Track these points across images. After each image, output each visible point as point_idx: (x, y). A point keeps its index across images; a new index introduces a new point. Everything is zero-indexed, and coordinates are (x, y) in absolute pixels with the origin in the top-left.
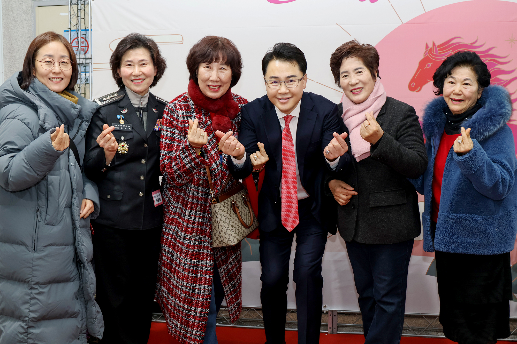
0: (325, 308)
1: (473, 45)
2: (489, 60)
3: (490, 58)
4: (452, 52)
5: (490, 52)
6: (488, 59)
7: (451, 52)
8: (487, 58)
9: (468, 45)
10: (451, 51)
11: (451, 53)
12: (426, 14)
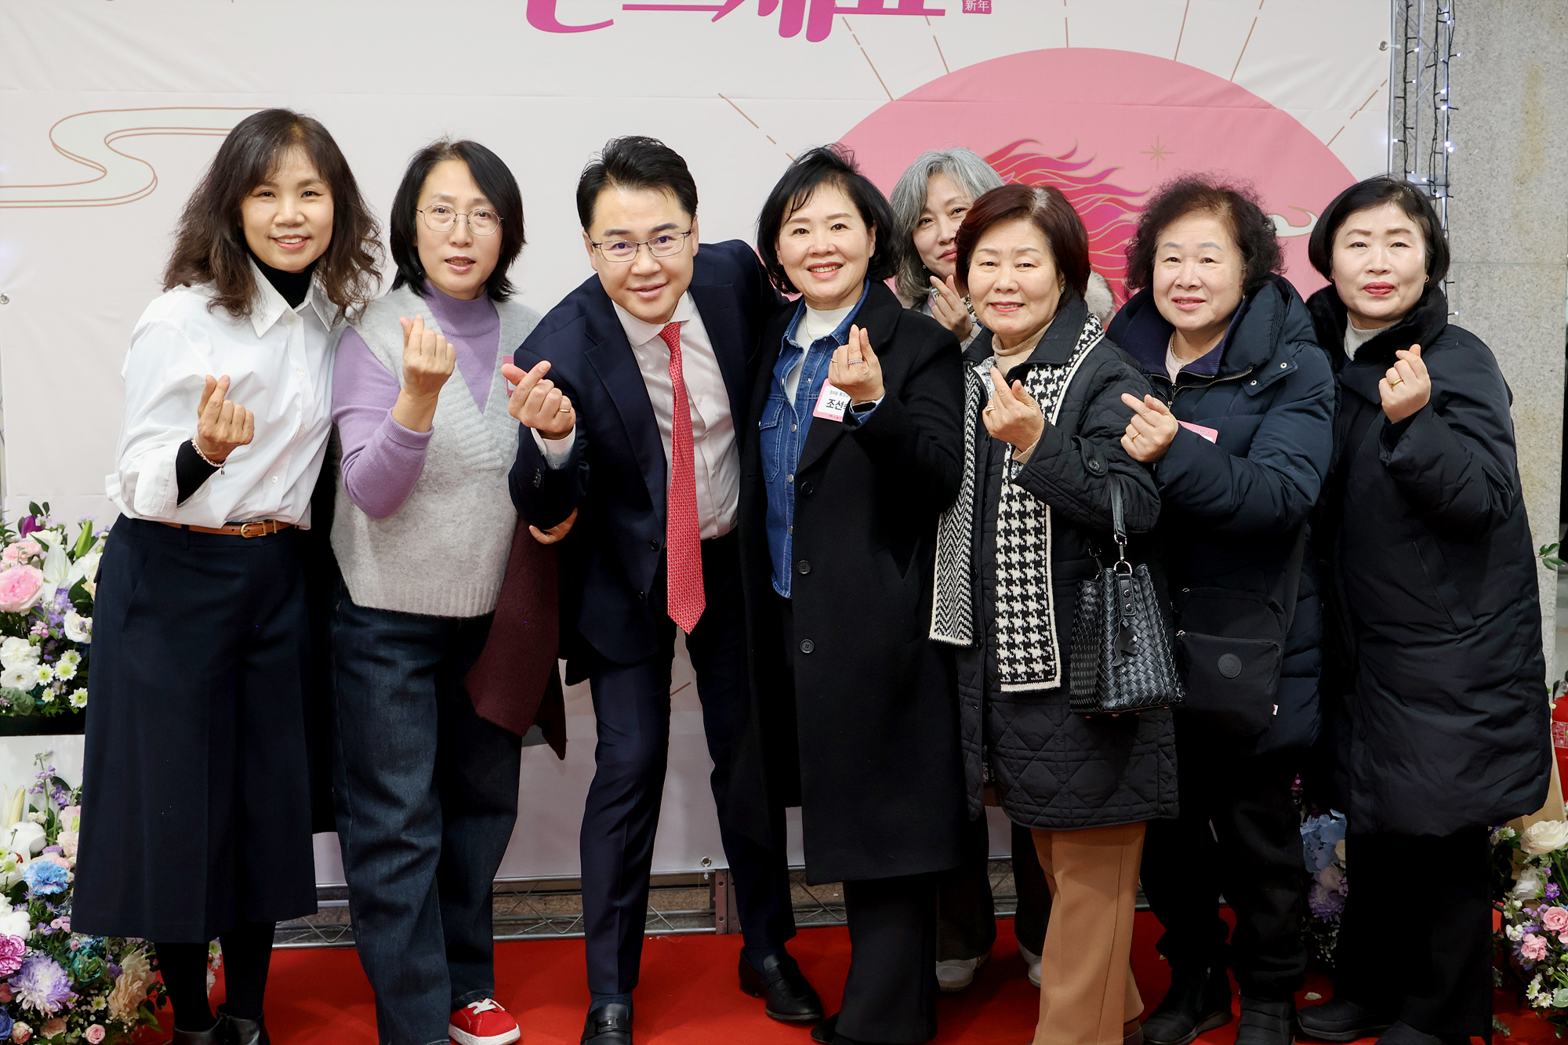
0: (706, 865)
1: (1066, 161)
2: (1104, 201)
3: (1109, 196)
4: (1015, 177)
5: (1107, 181)
6: (1103, 198)
7: (1012, 178)
8: (1101, 195)
9: (1054, 160)
10: (1013, 174)
11: (1012, 181)
12: (950, 77)
